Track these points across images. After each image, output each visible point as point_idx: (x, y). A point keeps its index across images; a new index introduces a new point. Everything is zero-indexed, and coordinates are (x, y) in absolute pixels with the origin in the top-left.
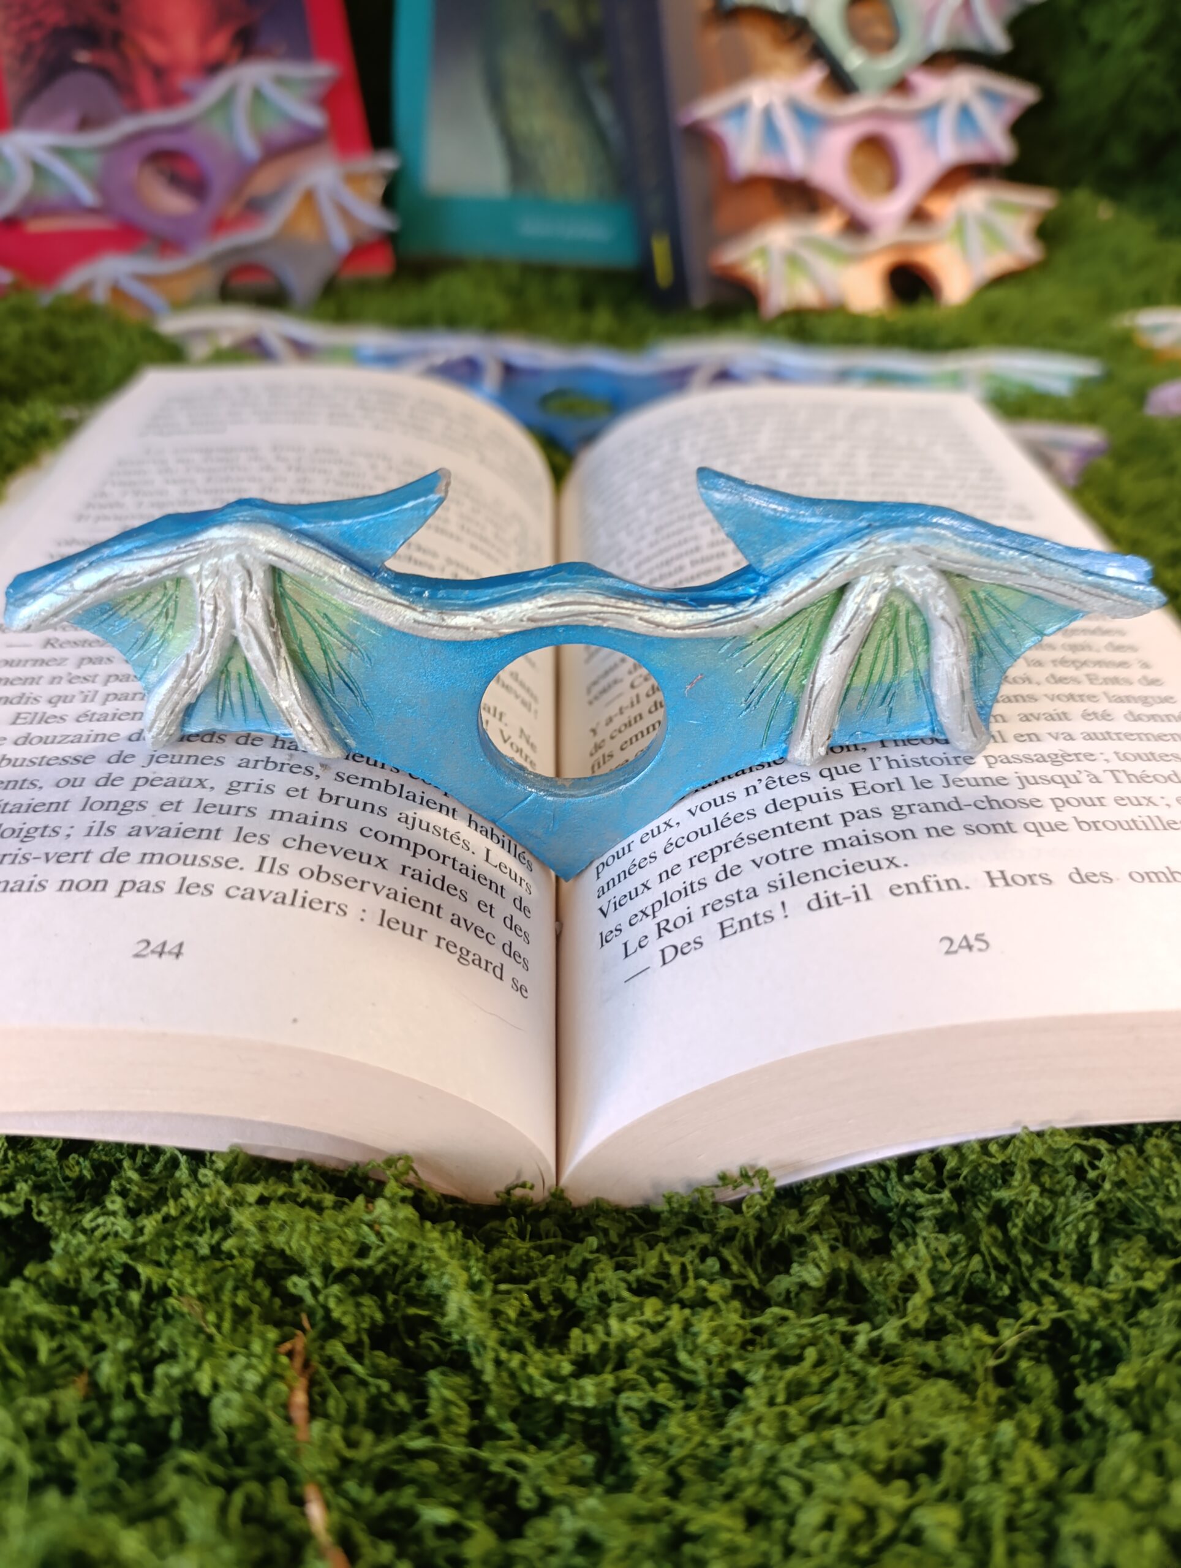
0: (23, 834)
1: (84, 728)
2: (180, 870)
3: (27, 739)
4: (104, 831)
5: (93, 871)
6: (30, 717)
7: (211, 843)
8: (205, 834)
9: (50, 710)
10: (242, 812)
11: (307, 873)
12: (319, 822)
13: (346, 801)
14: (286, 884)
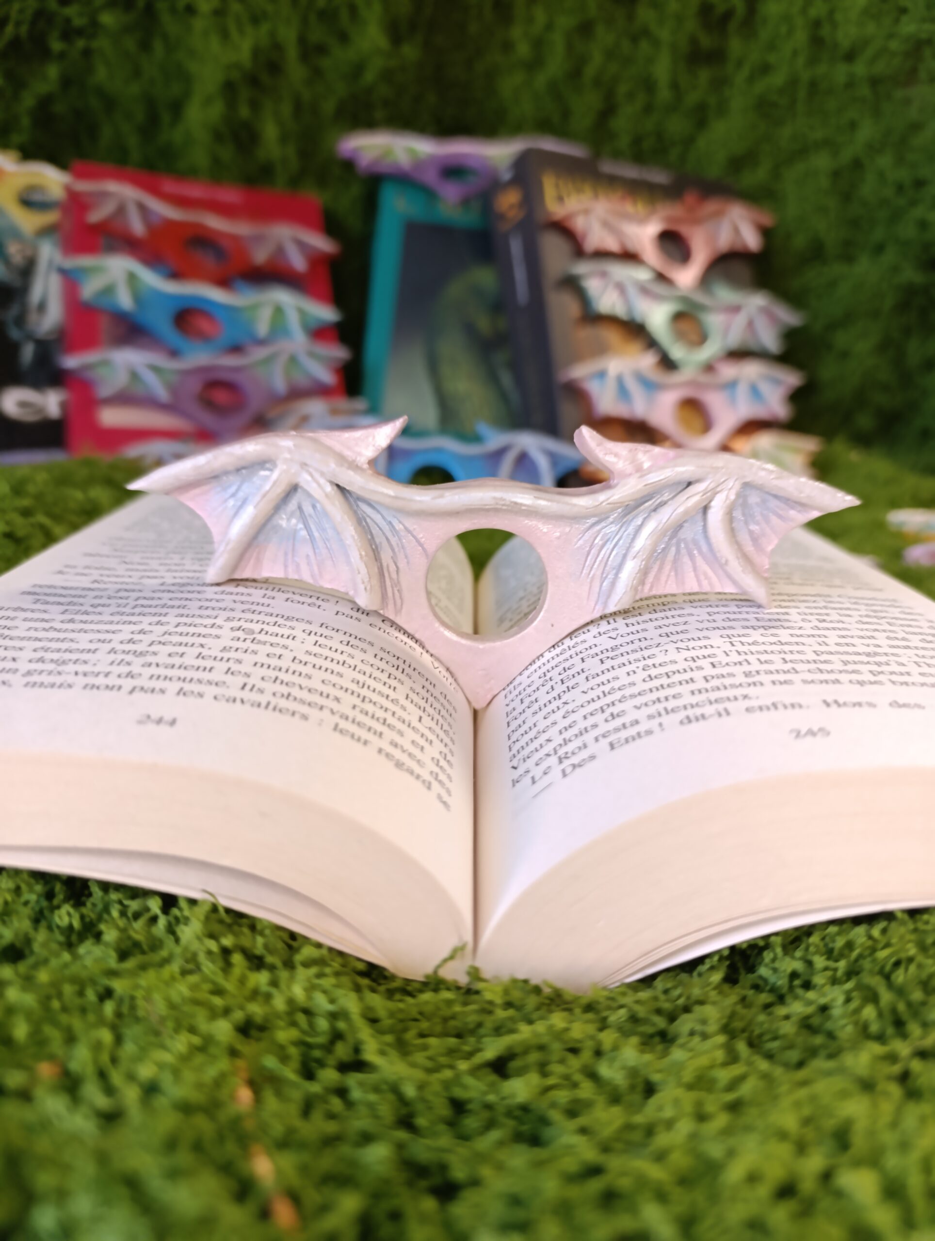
0: (59, 662)
1: (116, 618)
2: (180, 684)
3: (72, 621)
4: (124, 663)
5: (112, 681)
6: (75, 612)
7: (206, 673)
8: (201, 669)
9: (91, 609)
10: (231, 661)
11: (278, 695)
12: (291, 671)
13: (312, 665)
14: (263, 699)
